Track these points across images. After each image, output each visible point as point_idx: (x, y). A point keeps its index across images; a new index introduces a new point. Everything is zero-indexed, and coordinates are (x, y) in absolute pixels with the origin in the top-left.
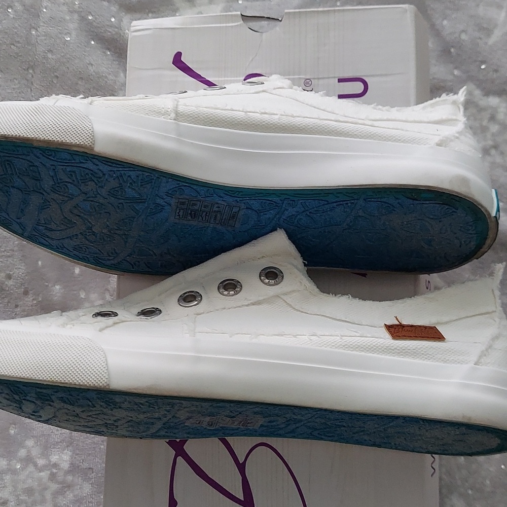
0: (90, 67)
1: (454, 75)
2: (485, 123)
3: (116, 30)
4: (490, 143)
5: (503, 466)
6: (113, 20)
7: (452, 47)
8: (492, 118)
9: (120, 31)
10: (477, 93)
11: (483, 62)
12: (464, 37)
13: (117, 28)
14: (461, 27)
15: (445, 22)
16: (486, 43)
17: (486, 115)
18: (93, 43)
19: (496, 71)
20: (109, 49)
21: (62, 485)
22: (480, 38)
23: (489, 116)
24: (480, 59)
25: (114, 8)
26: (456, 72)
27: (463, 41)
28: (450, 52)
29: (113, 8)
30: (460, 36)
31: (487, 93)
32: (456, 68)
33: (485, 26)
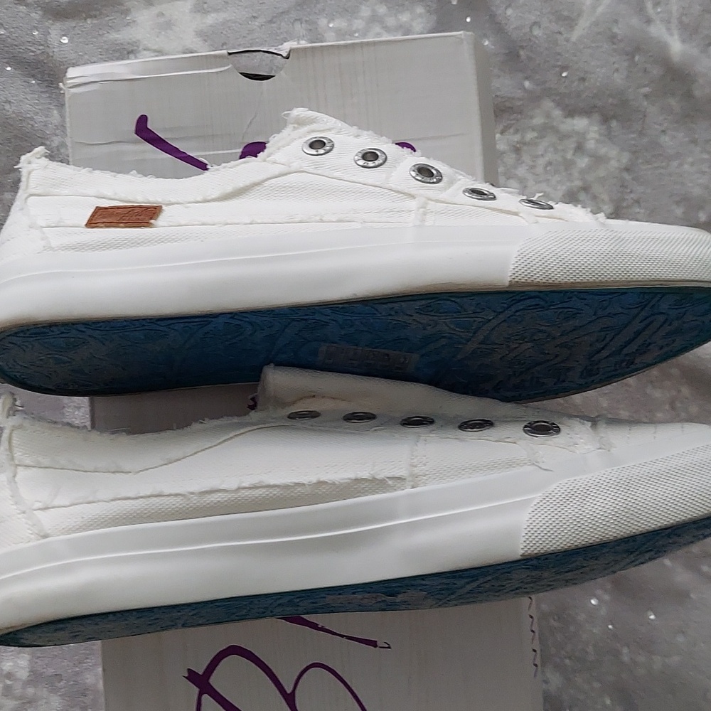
0: (7, 107)
1: (525, 89)
2: (569, 156)
3: (41, 47)
4: (578, 183)
5: (610, 627)
6: (36, 33)
7: (522, 47)
8: (580, 148)
9: (48, 50)
10: (557, 113)
11: (564, 68)
12: (536, 32)
13: (42, 45)
14: (533, 18)
15: (509, 12)
16: (567, 40)
17: (571, 144)
18: (9, 69)
19: (583, 79)
20: (33, 76)
21: (21, 701)
22: (560, 33)
23: (573, 146)
24: (559, 63)
25: (36, 16)
26: (527, 84)
27: (536, 37)
28: (518, 56)
29: (33, 15)
30: (531, 31)
31: (571, 113)
32: (527, 78)
33: (566, 13)
